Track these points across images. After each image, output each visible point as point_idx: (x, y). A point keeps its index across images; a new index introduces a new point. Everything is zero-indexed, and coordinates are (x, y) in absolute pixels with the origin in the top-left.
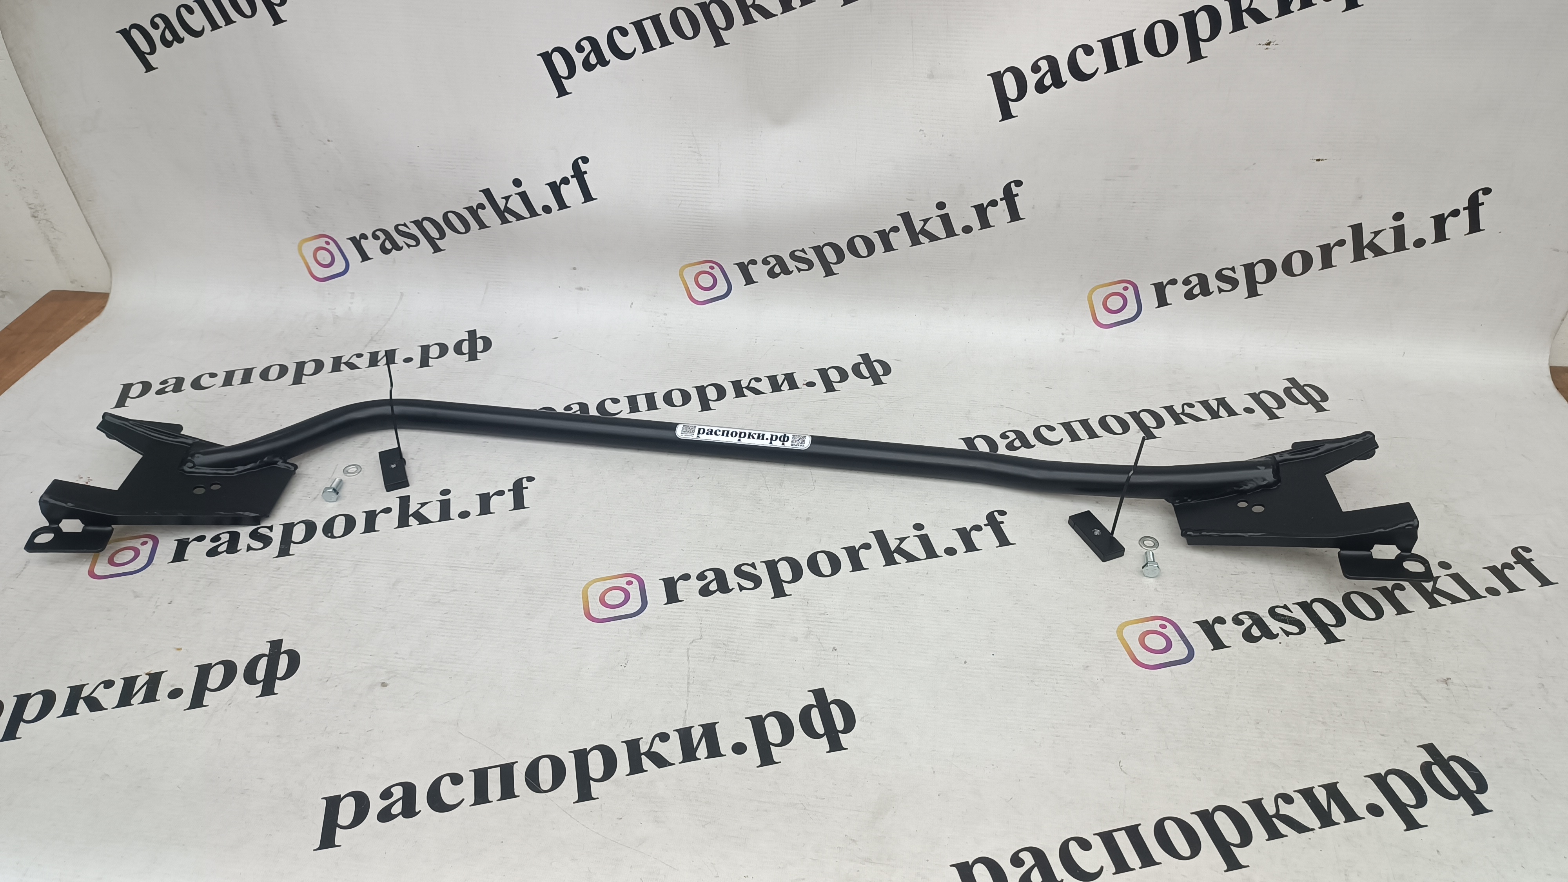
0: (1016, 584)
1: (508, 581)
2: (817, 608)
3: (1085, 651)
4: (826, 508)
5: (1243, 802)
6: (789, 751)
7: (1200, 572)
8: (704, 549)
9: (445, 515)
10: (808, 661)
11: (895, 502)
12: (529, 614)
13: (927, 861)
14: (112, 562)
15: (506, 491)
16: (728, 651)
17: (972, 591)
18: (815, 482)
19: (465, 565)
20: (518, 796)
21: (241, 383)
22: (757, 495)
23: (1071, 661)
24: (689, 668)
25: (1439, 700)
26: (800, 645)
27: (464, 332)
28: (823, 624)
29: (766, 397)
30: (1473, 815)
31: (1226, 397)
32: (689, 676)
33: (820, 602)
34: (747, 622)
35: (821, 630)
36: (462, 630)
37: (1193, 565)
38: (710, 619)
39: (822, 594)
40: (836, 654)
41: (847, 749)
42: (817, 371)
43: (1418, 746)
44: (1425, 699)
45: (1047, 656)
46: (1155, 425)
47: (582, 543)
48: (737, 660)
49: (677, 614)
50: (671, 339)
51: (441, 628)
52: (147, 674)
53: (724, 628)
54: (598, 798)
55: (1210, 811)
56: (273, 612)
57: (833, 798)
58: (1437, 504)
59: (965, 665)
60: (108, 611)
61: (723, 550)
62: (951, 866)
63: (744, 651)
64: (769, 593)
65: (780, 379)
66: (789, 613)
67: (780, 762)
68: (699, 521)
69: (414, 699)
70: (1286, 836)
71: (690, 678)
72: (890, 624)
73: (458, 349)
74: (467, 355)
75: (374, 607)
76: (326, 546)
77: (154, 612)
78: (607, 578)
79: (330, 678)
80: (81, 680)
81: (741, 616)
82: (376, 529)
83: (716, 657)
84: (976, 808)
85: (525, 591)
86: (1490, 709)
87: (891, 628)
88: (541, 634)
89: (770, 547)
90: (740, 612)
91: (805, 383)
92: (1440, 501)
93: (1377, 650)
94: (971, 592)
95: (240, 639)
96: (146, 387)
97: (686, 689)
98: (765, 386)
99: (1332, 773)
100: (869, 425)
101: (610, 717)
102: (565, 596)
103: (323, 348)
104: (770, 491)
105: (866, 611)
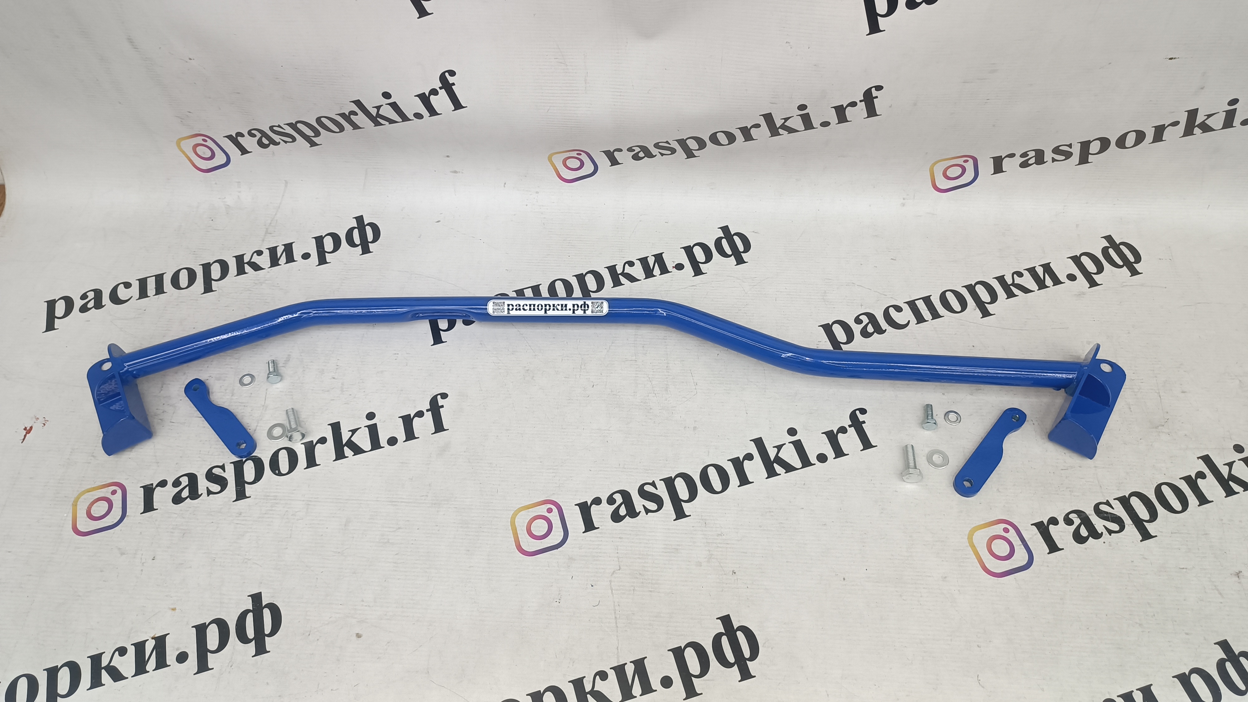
0: (880, 492)
1: (444, 515)
2: (714, 529)
3: (942, 561)
4: (709, 414)
6: (708, 682)
7: (1035, 469)
8: (609, 469)
10: (713, 587)
11: (769, 405)
12: (468, 551)
16: (644, 580)
17: (844, 501)
19: (404, 499)
22: (647, 403)
23: (931, 573)
24: (614, 602)
25: (1233, 594)
26: (704, 570)
27: (352, 218)
28: (721, 545)
29: (641, 284)
32: (615, 610)
33: (715, 522)
34: (656, 548)
36: (414, 572)
37: (1029, 461)
38: (625, 548)
39: (717, 513)
40: (736, 578)
41: (755, 676)
42: (683, 250)
45: (911, 568)
47: (501, 467)
48: (652, 590)
49: (596, 543)
50: (545, 218)
51: (396, 571)
53: (637, 556)
56: (246, 562)
59: (844, 583)
60: (102, 571)
61: (625, 468)
63: (658, 580)
65: (651, 262)
66: (691, 535)
67: (702, 694)
68: (600, 436)
69: (386, 650)
71: (617, 612)
72: (778, 542)
75: (333, 552)
76: (277, 486)
77: (142, 570)
79: (310, 631)
80: (97, 649)
81: (650, 542)
83: (636, 588)
85: (461, 525)
87: (779, 546)
88: (483, 572)
89: (666, 462)
91: (674, 266)
93: (1183, 544)
95: (224, 595)
97: (615, 624)
98: (637, 271)
99: (1148, 676)
100: (737, 313)
101: (555, 657)
102: (497, 528)
103: (222, 245)
104: (658, 397)
105: (756, 530)
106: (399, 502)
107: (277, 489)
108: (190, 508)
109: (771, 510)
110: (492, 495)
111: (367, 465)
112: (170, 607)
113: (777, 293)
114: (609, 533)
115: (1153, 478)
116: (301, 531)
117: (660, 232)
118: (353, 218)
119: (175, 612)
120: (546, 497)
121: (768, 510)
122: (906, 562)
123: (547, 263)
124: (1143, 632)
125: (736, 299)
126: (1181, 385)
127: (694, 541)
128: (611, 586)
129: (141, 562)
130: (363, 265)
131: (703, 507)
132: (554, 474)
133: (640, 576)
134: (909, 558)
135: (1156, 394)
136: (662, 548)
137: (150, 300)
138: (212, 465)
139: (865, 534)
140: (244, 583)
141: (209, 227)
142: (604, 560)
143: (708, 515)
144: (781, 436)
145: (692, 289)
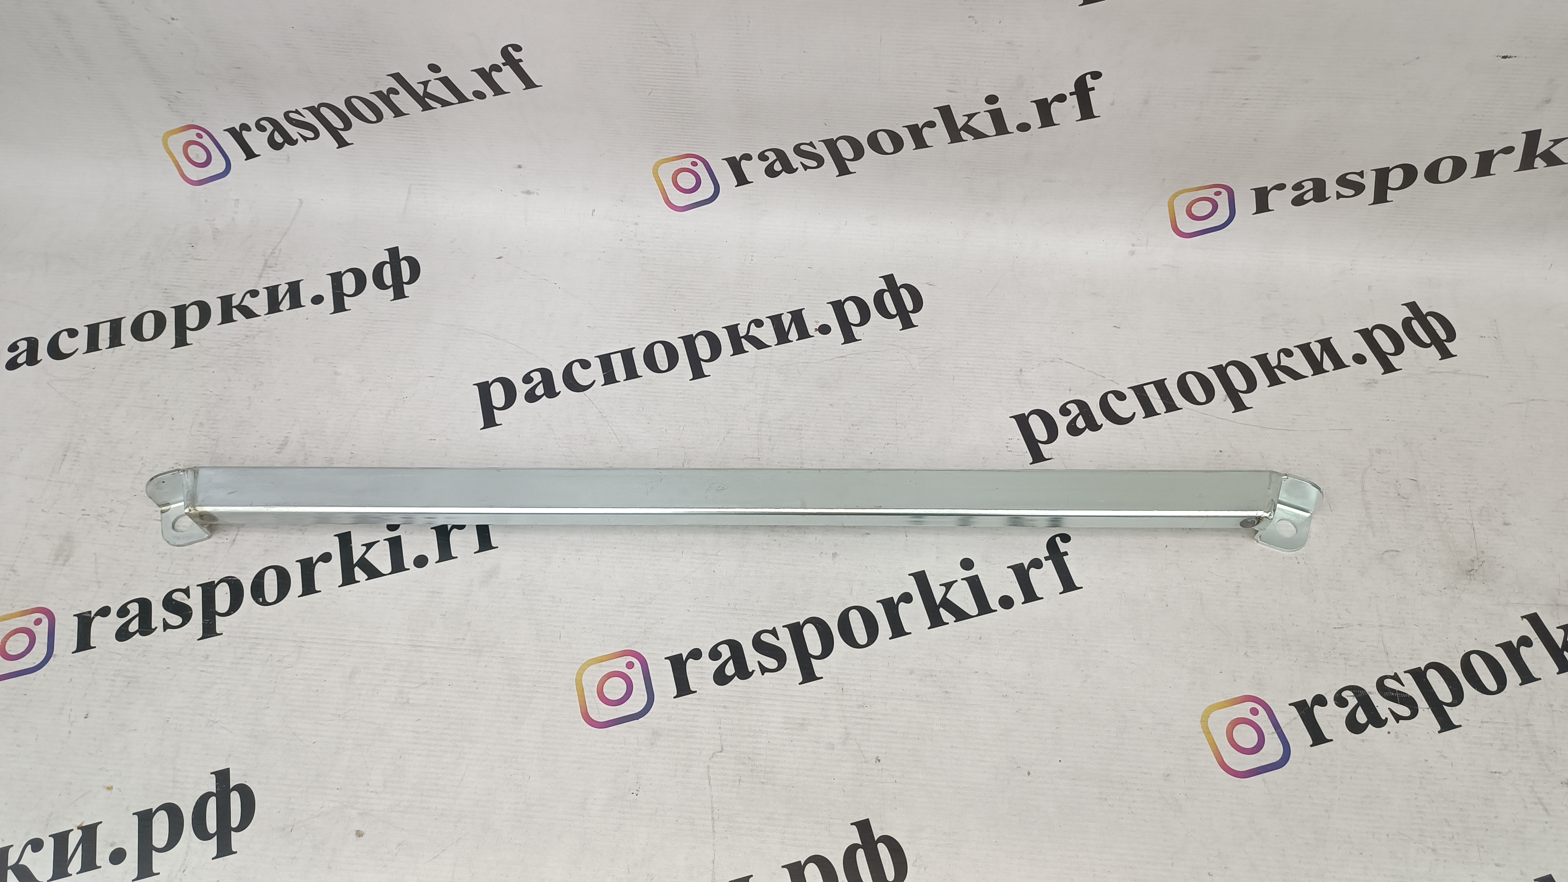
106: (425, 647)
107: (259, 624)
108: (140, 646)
109: (933, 674)
110: (552, 641)
111: (384, 594)
112: (105, 784)
113: (955, 369)
114: (709, 700)
115: (1460, 645)
116: (289, 684)
117: (800, 281)
118: (385, 250)
119: (111, 792)
120: (626, 647)
121: (929, 673)
122: (1115, 752)
123: (645, 318)
124: (1436, 860)
125: (899, 376)
126: (1503, 514)
127: (826, 713)
128: (709, 774)
129: (69, 721)
130: (394, 314)
131: (841, 666)
132: (639, 615)
133: (749, 760)
134: (1120, 747)
135: (1469, 526)
136: (781, 723)
137: (102, 353)
138: (172, 587)
141: (187, 255)
142: (701, 737)
143: (849, 677)
144: (951, 570)
145: (840, 361)
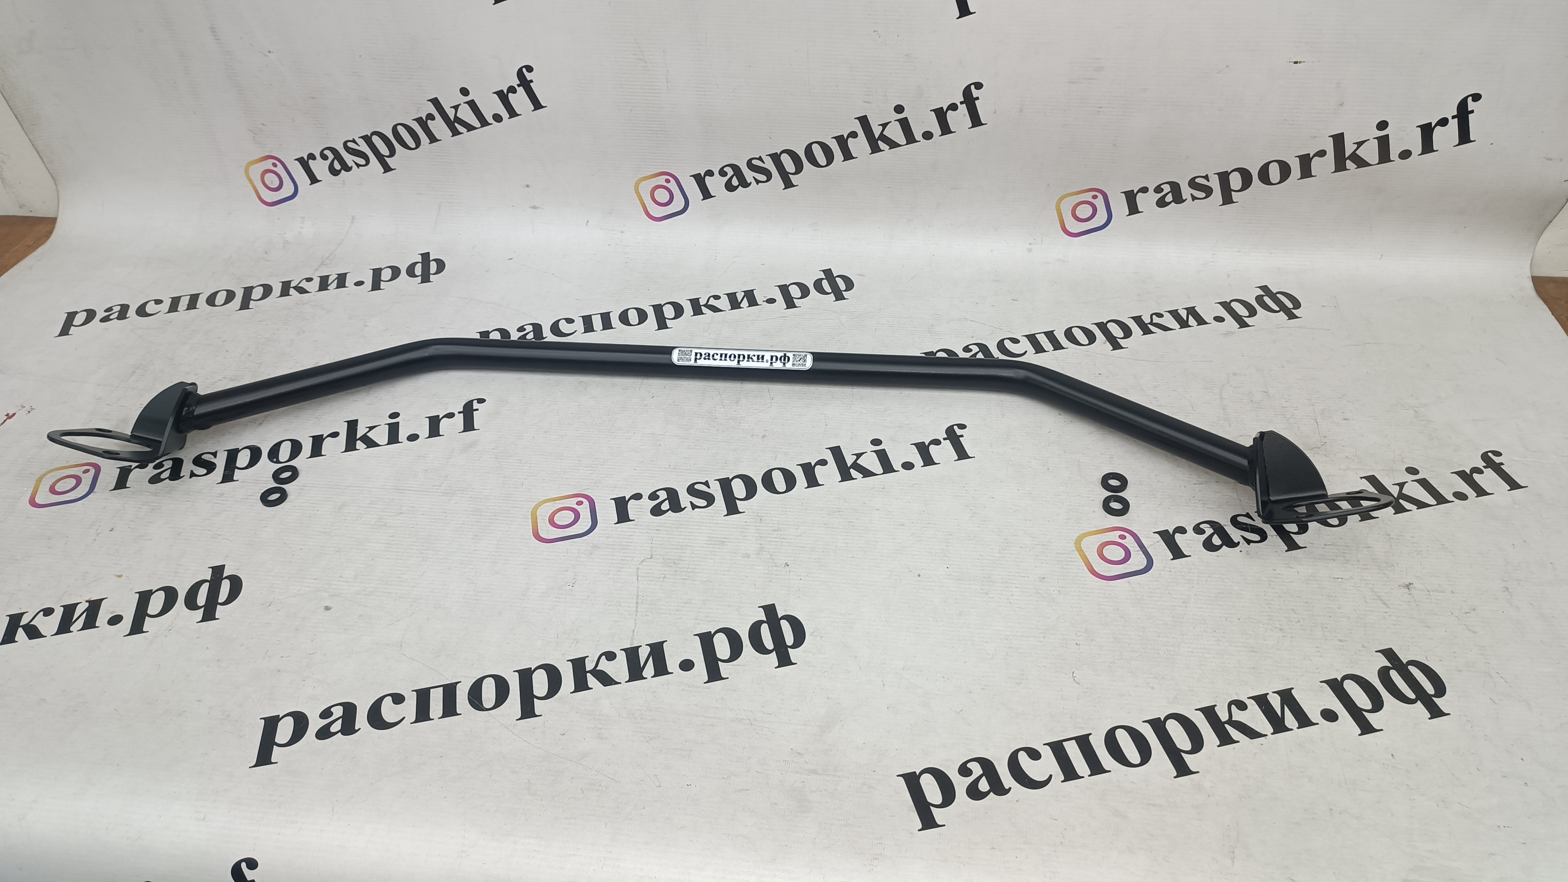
1: (455, 503)
2: (770, 525)
3: (1042, 563)
4: (783, 425)
5: (1196, 710)
6: (737, 667)
7: (1162, 482)
8: (657, 469)
9: (393, 437)
10: (760, 578)
11: (853, 418)
12: (476, 536)
13: (874, 771)
14: (53, 490)
15: (456, 413)
16: (679, 569)
17: (928, 504)
18: (773, 399)
19: (413, 487)
20: (461, 714)
21: (187, 309)
22: (713, 413)
23: (1027, 573)
24: (639, 588)
25: (1400, 605)
26: (752, 561)
27: (417, 255)
28: (776, 540)
29: (725, 314)
30: (1430, 719)
31: (1196, 306)
32: (638, 595)
33: (773, 519)
34: (699, 540)
35: (775, 547)
36: (408, 553)
37: (1156, 475)
38: (661, 539)
39: (776, 510)
40: (788, 570)
41: (796, 664)
42: (777, 287)
43: (1376, 652)
44: (1385, 604)
45: (1003, 568)
46: (1122, 335)
47: (532, 464)
48: (687, 577)
49: (630, 534)
50: (628, 258)
51: (387, 551)
52: (87, 601)
53: (675, 547)
54: (541, 715)
55: (1162, 719)
56: (215, 538)
57: (780, 713)
58: (1407, 409)
59: (919, 579)
60: (48, 539)
61: (675, 469)
62: (898, 776)
63: (695, 569)
64: (722, 511)
65: (740, 296)
66: (742, 530)
67: (728, 678)
68: (653, 440)
69: (357, 622)
70: (1238, 742)
71: (639, 598)
72: (844, 539)
73: (411, 272)
74: (420, 277)
75: (319, 531)
77: (95, 540)
78: (557, 499)
79: (272, 602)
80: (20, 608)
81: (692, 534)
82: (323, 454)
83: (666, 576)
84: (925, 720)
85: (473, 513)
86: (1452, 614)
87: (845, 543)
88: (489, 555)
89: (725, 465)
90: (693, 531)
91: (765, 300)
92: (1411, 407)
93: (1339, 556)
94: (927, 506)
95: (182, 565)
96: (91, 315)
97: (635, 609)
98: (723, 303)
99: (1287, 679)
100: (830, 340)
101: (556, 637)
102: (514, 517)
103: (272, 272)
104: (726, 409)
105: (820, 527)
106: (406, 490)
108: (167, 487)
109: (840, 510)
110: (516, 488)
111: (378, 457)
112: (116, 574)
113: (877, 325)
114: (645, 525)
117: (754, 272)
118: (419, 255)
119: (121, 579)
120: (578, 491)
121: (837, 510)
122: (997, 562)
123: (622, 295)
124: (1284, 636)
126: (1343, 413)
127: (745, 534)
128: (637, 573)
129: (96, 533)
130: (419, 292)
131: (761, 505)
132: (592, 472)
133: (674, 564)
134: (1001, 559)
135: (1312, 420)
136: (705, 540)
137: (180, 313)
138: (203, 451)
139: (950, 535)
140: (208, 555)
141: (261, 258)
142: (634, 549)
143: (766, 512)
144: (863, 446)
145: (781, 319)
